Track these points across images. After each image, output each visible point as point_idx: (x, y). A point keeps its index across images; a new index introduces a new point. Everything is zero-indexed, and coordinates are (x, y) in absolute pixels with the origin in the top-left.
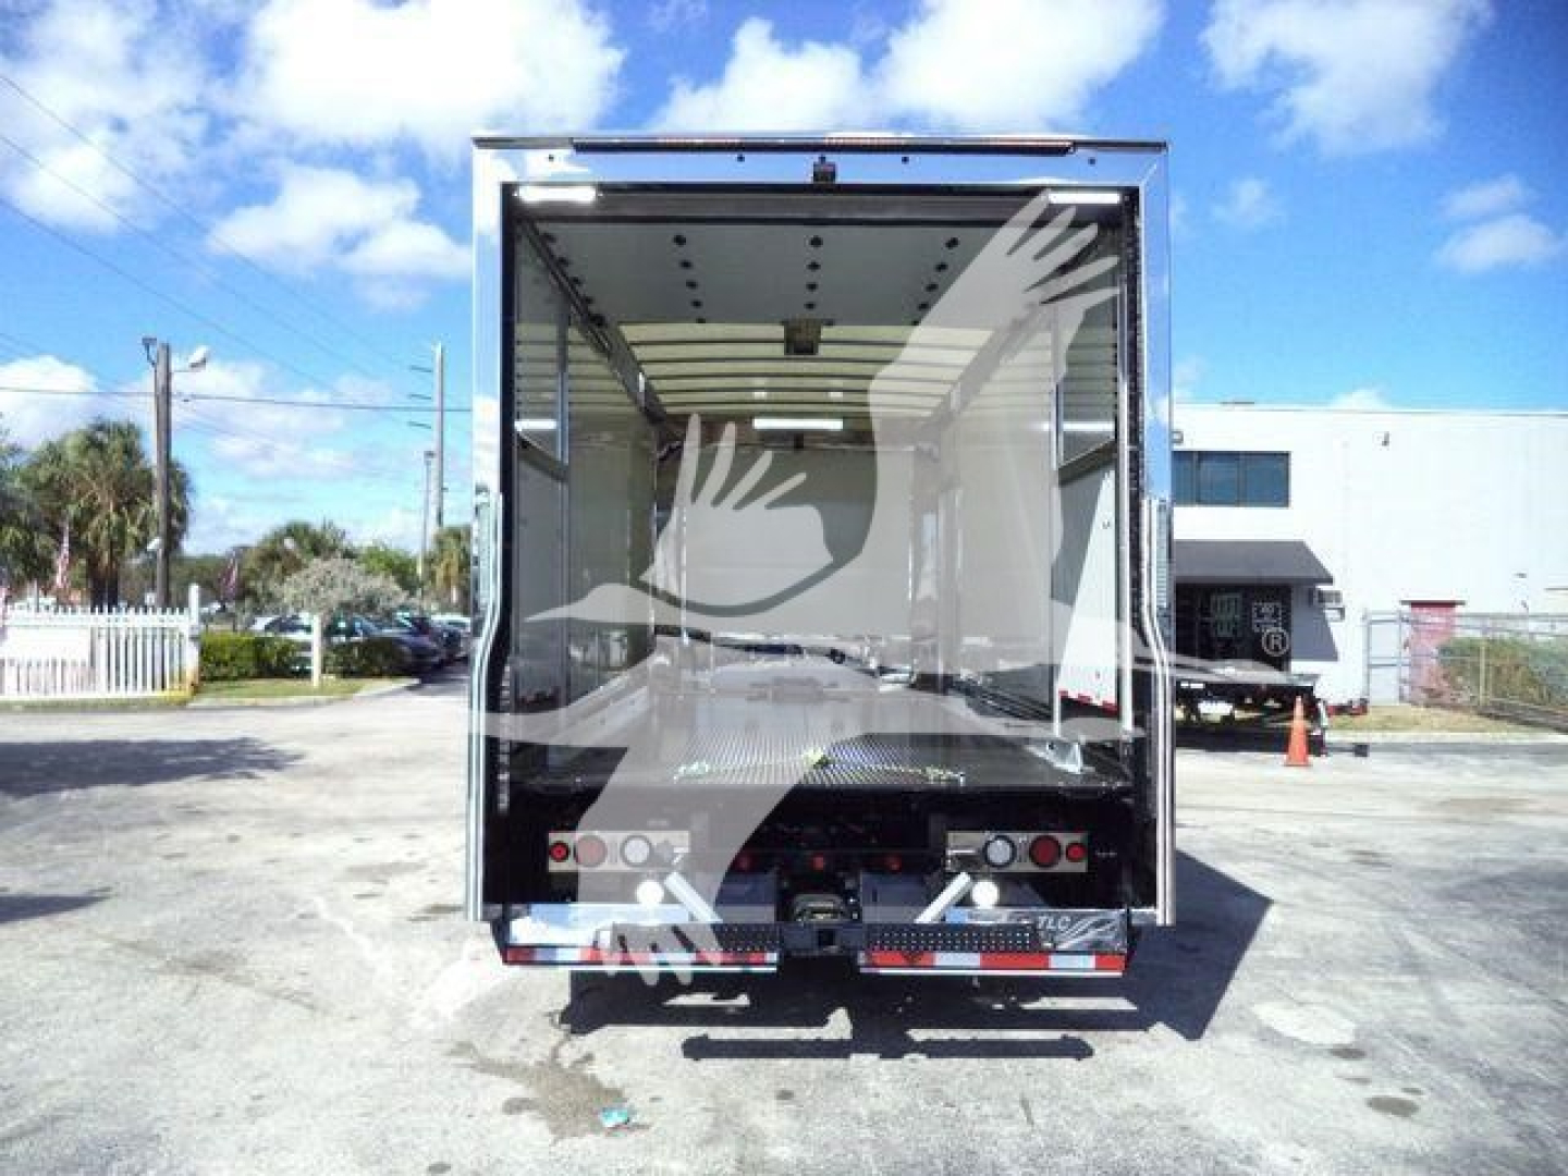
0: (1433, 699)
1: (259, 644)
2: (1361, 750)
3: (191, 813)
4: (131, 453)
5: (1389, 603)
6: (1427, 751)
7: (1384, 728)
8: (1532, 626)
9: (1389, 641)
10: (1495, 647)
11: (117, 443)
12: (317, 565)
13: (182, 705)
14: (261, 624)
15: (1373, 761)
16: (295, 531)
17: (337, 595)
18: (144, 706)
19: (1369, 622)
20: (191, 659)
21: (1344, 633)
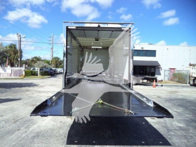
0: (172, 80)
1: (32, 71)
2: (162, 86)
3: (27, 91)
4: (15, 48)
5: (167, 68)
6: (169, 86)
7: (165, 83)
8: (184, 72)
9: (167, 73)
10: (179, 74)
11: (13, 47)
12: (38, 62)
13: (23, 79)
14: (32, 69)
15: (163, 87)
16: (35, 58)
17: (41, 66)
18: (18, 79)
19: (165, 71)
20: (24, 73)
21: (162, 72)
